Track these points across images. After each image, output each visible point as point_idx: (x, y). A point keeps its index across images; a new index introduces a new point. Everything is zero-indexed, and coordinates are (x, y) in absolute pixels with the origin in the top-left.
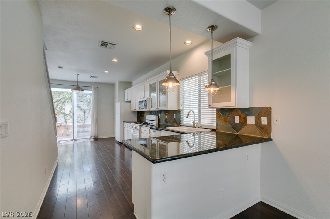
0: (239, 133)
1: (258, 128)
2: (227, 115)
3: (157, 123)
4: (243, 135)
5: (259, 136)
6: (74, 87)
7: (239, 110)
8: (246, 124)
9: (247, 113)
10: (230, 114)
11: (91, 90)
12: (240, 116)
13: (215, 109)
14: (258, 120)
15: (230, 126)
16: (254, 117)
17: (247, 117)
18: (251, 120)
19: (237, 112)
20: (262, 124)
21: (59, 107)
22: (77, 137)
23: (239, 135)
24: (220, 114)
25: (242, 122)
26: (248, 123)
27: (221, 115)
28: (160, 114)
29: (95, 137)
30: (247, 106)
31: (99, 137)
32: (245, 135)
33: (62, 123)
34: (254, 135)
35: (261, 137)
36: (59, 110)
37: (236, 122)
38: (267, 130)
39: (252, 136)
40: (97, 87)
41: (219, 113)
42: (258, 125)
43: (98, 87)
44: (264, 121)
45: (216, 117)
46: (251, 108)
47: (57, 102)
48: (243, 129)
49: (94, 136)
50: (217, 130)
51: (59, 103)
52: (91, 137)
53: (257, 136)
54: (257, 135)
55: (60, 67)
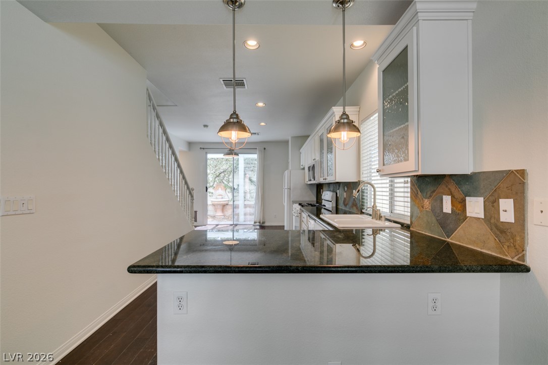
0: (451, 239)
1: (491, 230)
2: (430, 192)
3: (335, 205)
4: (460, 246)
5: (493, 254)
6: (226, 151)
7: (452, 181)
8: (466, 217)
9: (466, 187)
10: (434, 191)
11: (256, 153)
12: (453, 197)
13: (409, 179)
14: (492, 207)
15: (434, 219)
16: (482, 199)
17: (468, 199)
18: (475, 207)
19: (447, 186)
20: (501, 220)
21: (225, 178)
22: (244, 221)
23: (452, 244)
24: (417, 191)
25: (458, 212)
26: (468, 215)
27: (419, 193)
28: (339, 189)
29: (260, 223)
30: (468, 170)
31: (267, 224)
32: (463, 247)
33: (229, 201)
34: (483, 247)
35: (499, 256)
36: (225, 183)
37: (445, 211)
38: (513, 237)
39: (479, 250)
40: (263, 148)
41: (416, 189)
42: (493, 221)
43: (265, 149)
44: (507, 210)
45: (411, 197)
46: (476, 173)
47: (223, 172)
48: (459, 232)
49: (258, 221)
50: (413, 227)
51: (226, 173)
52: (255, 223)
53: (490, 252)
54: (489, 249)
55: (206, 126)
